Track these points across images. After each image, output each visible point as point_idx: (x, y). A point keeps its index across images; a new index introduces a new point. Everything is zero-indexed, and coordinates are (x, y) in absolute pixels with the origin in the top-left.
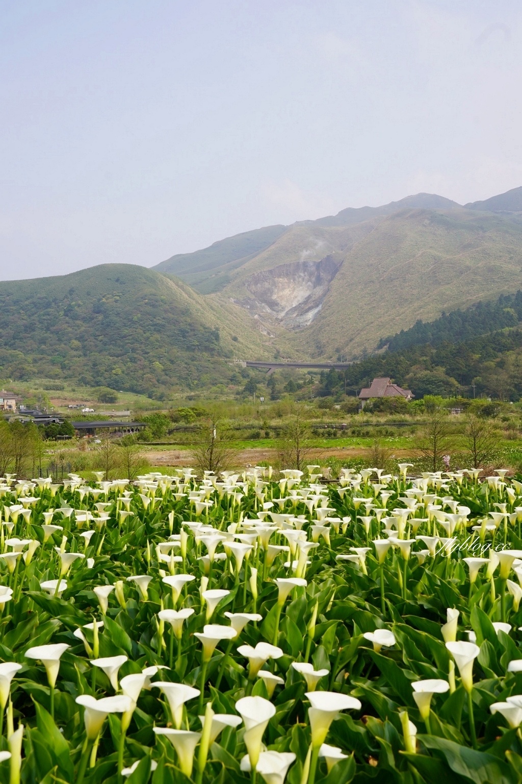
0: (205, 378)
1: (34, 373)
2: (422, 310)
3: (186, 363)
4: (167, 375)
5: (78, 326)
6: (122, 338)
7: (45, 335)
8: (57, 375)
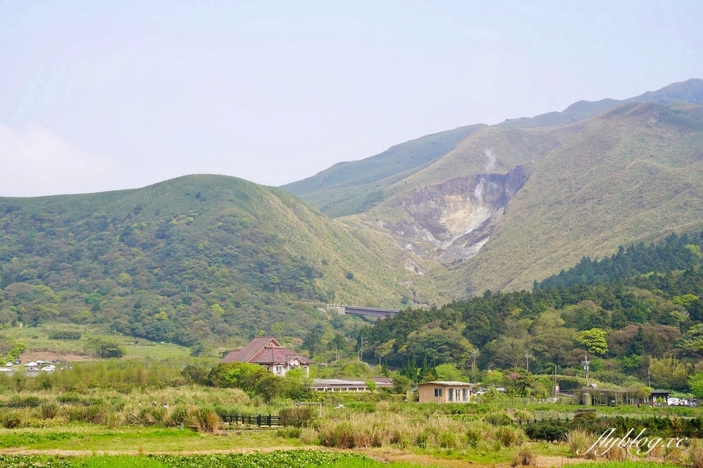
0: (277, 327)
1: (54, 315)
2: (606, 242)
3: (255, 307)
4: (226, 321)
5: (133, 255)
6: (180, 271)
7: (92, 265)
8: (84, 319)
